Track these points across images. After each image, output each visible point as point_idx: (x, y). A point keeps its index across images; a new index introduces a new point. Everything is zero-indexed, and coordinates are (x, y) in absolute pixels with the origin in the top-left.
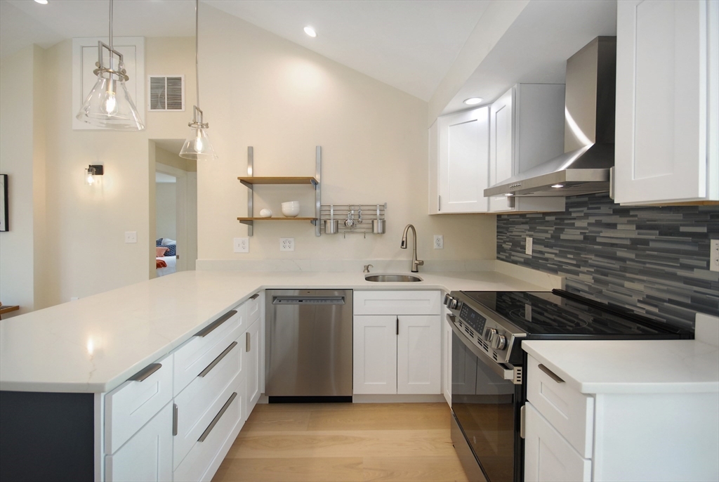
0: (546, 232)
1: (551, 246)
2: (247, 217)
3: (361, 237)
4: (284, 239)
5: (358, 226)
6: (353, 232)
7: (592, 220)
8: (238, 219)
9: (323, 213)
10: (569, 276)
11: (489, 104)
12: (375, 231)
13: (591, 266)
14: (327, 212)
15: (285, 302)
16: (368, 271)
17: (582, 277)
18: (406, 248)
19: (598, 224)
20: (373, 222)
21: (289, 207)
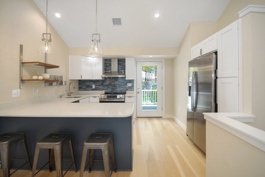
0: (99, 83)
1: (101, 86)
3: (57, 86)
4: (35, 89)
7: (111, 81)
10: (106, 90)
13: (111, 88)
17: (109, 90)
19: (112, 82)
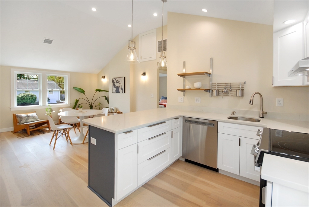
2: (183, 89)
3: (231, 98)
4: (197, 98)
5: (230, 93)
6: (227, 96)
8: (177, 89)
9: (213, 87)
11: (303, 21)
12: (238, 95)
14: (215, 87)
15: (190, 122)
16: (234, 114)
18: (252, 104)
20: (236, 91)
21: (197, 85)
